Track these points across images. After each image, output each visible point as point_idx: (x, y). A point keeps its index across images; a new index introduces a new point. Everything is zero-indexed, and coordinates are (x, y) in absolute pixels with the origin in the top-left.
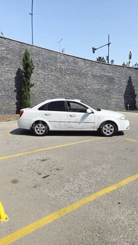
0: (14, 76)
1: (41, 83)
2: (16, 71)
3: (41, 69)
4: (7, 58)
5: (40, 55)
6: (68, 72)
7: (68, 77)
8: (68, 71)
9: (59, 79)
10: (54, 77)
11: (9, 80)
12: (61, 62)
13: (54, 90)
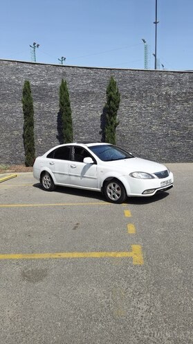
0: (100, 114)
1: (136, 119)
2: (102, 108)
3: (137, 100)
4: (93, 93)
5: (136, 80)
6: (179, 99)
7: (178, 107)
8: (180, 97)
9: (163, 111)
10: (156, 109)
11: (94, 119)
12: (168, 85)
13: (154, 128)
